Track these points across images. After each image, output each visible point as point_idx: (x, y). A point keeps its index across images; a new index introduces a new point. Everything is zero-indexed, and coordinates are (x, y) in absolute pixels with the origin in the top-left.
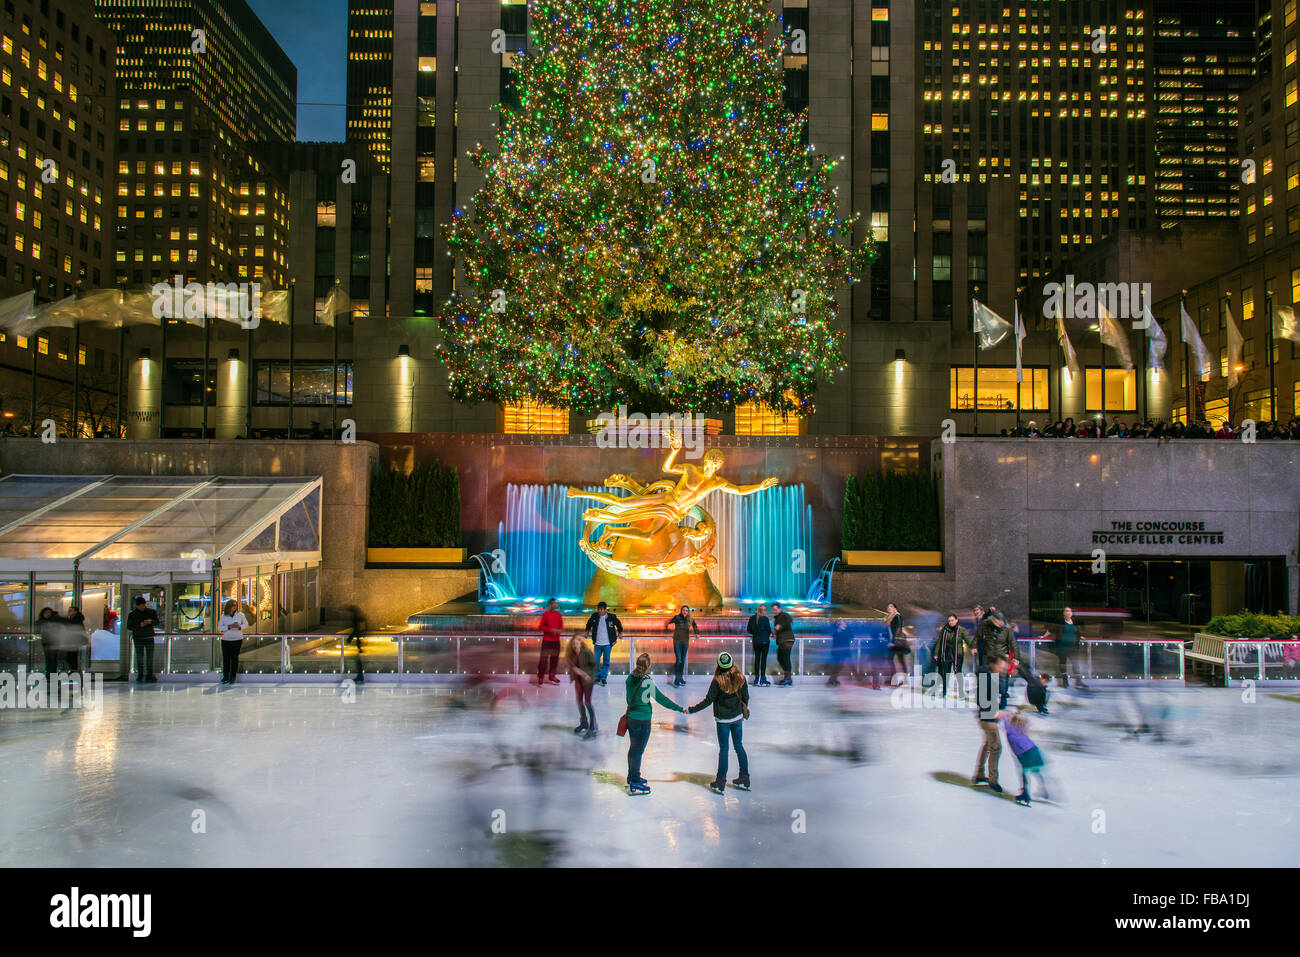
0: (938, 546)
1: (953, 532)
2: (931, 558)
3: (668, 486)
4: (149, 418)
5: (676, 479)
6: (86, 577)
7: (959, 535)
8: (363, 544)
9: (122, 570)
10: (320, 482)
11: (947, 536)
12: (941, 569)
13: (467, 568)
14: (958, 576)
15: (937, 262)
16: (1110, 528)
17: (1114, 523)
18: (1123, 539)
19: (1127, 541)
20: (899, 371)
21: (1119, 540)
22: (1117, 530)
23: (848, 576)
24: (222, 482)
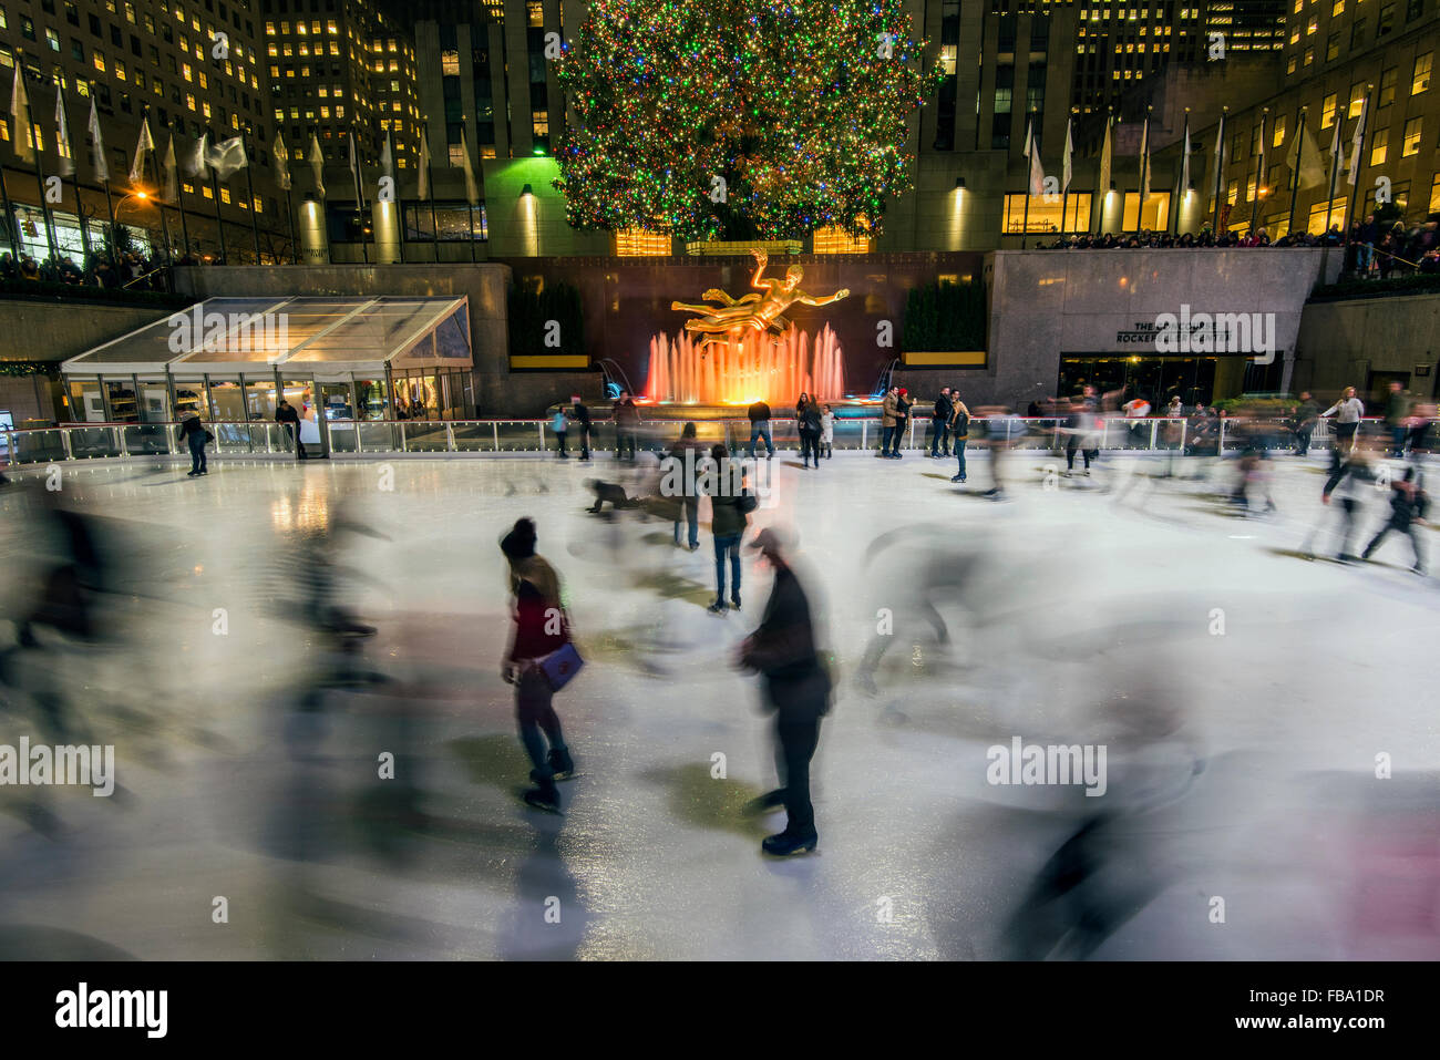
0: (982, 346)
1: (997, 333)
2: (976, 358)
3: (757, 298)
4: (321, 255)
5: (763, 292)
6: (284, 377)
7: (1002, 336)
8: (505, 352)
9: (313, 370)
10: (466, 299)
11: (992, 339)
12: (985, 367)
13: (590, 372)
14: (998, 374)
15: (999, 95)
16: (1134, 329)
17: (1138, 325)
18: (1144, 339)
19: (1147, 340)
20: (959, 198)
21: (1140, 339)
22: (1139, 330)
23: (906, 374)
24: (385, 300)
